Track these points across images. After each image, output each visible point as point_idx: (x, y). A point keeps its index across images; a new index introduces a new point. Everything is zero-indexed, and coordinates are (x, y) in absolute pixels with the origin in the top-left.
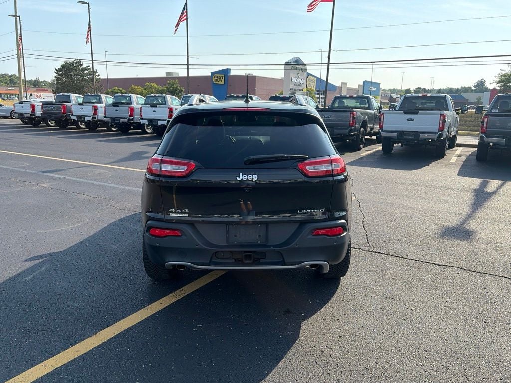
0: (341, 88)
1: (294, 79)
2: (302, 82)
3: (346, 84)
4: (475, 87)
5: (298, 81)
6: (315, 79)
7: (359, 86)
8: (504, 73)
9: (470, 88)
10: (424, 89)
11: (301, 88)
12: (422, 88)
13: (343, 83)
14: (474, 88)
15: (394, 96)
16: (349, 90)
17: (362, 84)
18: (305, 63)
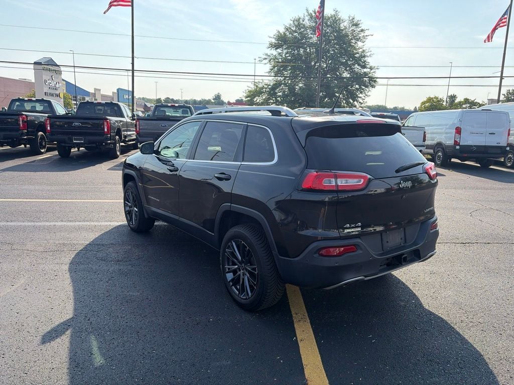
0: (94, 95)
1: (48, 81)
2: (57, 86)
3: (100, 90)
4: (214, 99)
5: (53, 84)
6: (64, 83)
7: (113, 93)
8: (250, 89)
9: (210, 100)
10: (173, 99)
11: (57, 92)
12: (171, 98)
13: (96, 89)
14: (213, 101)
15: (149, 105)
16: (103, 96)
17: (116, 91)
18: (58, 64)
